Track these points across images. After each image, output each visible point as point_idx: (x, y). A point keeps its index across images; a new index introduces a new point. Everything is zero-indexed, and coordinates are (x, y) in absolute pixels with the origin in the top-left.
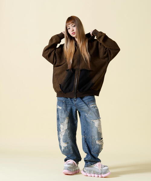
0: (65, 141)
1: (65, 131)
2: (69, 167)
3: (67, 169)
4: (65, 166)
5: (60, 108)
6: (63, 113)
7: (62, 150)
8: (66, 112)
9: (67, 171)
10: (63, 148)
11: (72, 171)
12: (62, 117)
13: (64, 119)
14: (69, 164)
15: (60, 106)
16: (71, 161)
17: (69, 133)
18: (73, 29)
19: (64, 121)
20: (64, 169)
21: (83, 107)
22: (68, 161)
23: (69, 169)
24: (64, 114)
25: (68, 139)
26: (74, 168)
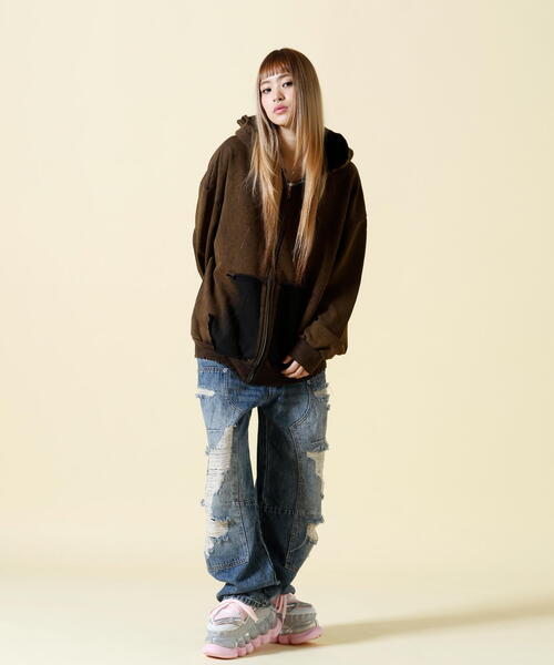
0: (221, 516)
1: (222, 478)
6: (220, 410)
8: (229, 408)
10: (211, 545)
12: (213, 426)
15: (209, 386)
16: (232, 606)
17: (235, 485)
24: (223, 414)
25: (233, 508)
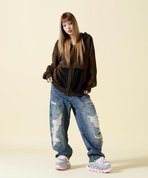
0: (58, 137)
1: (59, 127)
2: (61, 163)
3: (59, 165)
4: (57, 161)
5: (55, 104)
6: (58, 108)
7: (54, 145)
8: (61, 108)
9: (59, 167)
10: (55, 144)
11: (64, 166)
12: (57, 113)
13: (59, 115)
14: (61, 160)
15: (54, 102)
16: (62, 157)
17: (62, 129)
18: (69, 27)
19: (59, 116)
20: (56, 164)
21: (79, 104)
22: (59, 156)
23: (60, 164)
24: (59, 110)
25: (62, 135)
26: (66, 164)
